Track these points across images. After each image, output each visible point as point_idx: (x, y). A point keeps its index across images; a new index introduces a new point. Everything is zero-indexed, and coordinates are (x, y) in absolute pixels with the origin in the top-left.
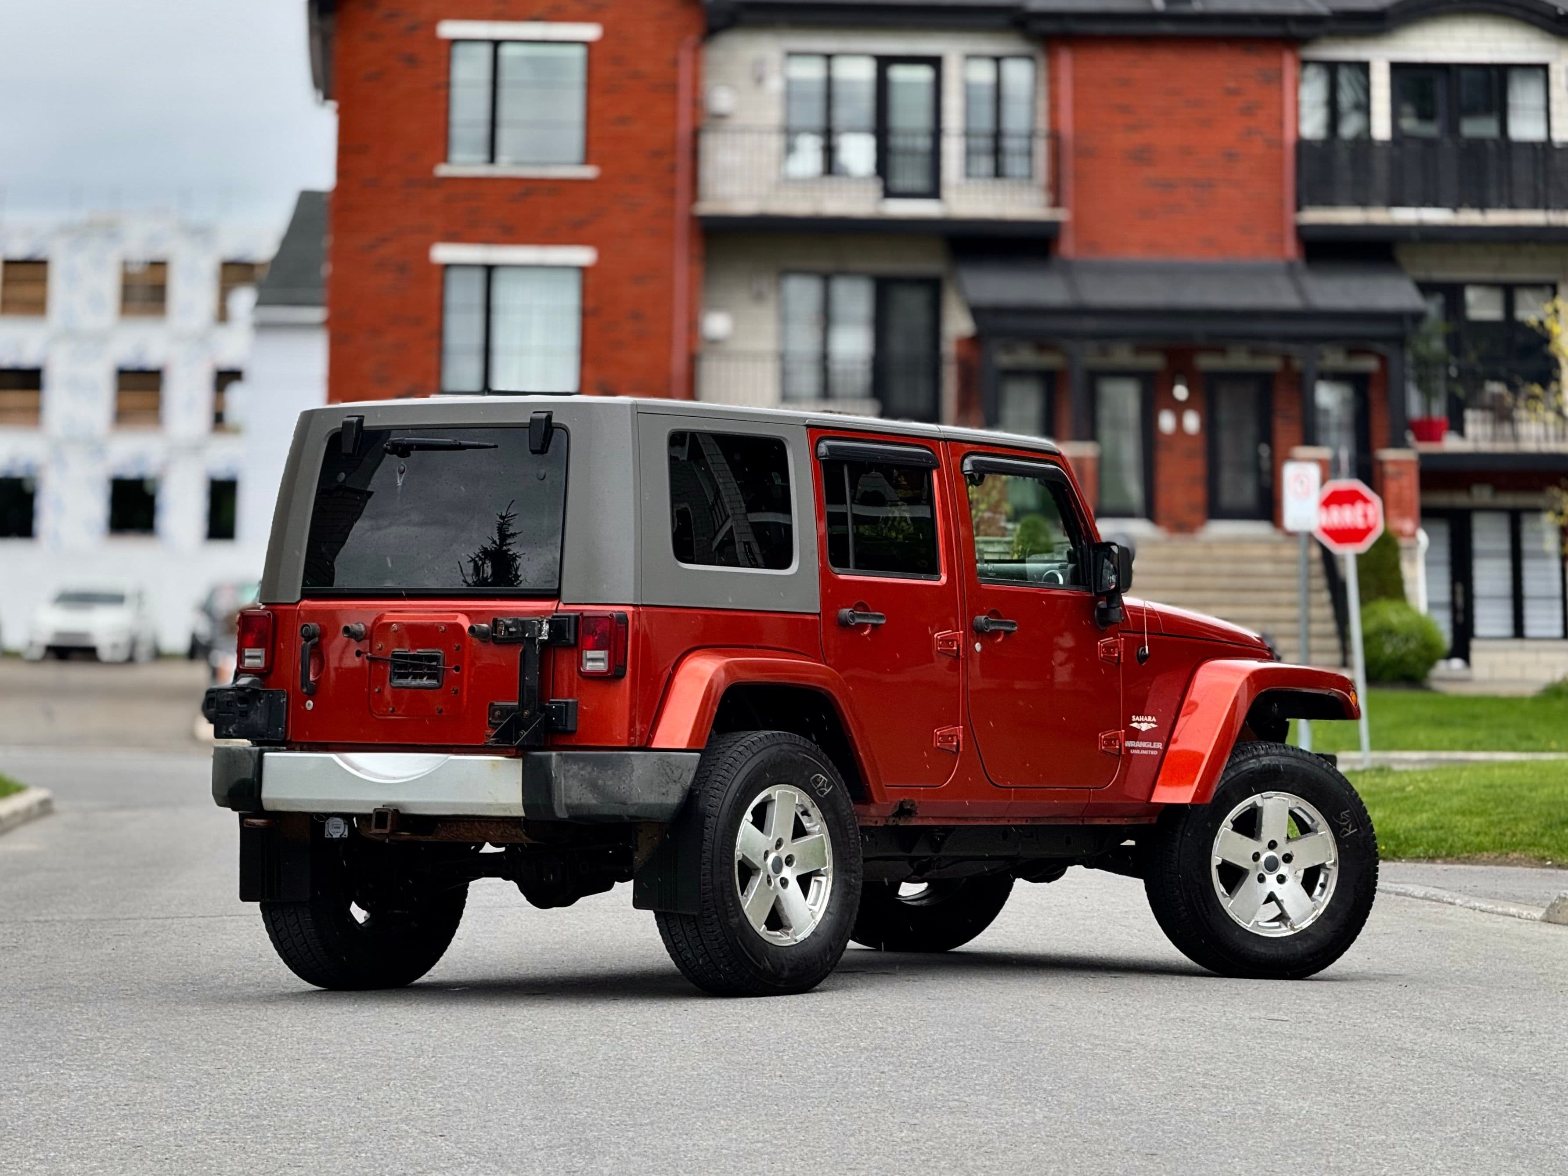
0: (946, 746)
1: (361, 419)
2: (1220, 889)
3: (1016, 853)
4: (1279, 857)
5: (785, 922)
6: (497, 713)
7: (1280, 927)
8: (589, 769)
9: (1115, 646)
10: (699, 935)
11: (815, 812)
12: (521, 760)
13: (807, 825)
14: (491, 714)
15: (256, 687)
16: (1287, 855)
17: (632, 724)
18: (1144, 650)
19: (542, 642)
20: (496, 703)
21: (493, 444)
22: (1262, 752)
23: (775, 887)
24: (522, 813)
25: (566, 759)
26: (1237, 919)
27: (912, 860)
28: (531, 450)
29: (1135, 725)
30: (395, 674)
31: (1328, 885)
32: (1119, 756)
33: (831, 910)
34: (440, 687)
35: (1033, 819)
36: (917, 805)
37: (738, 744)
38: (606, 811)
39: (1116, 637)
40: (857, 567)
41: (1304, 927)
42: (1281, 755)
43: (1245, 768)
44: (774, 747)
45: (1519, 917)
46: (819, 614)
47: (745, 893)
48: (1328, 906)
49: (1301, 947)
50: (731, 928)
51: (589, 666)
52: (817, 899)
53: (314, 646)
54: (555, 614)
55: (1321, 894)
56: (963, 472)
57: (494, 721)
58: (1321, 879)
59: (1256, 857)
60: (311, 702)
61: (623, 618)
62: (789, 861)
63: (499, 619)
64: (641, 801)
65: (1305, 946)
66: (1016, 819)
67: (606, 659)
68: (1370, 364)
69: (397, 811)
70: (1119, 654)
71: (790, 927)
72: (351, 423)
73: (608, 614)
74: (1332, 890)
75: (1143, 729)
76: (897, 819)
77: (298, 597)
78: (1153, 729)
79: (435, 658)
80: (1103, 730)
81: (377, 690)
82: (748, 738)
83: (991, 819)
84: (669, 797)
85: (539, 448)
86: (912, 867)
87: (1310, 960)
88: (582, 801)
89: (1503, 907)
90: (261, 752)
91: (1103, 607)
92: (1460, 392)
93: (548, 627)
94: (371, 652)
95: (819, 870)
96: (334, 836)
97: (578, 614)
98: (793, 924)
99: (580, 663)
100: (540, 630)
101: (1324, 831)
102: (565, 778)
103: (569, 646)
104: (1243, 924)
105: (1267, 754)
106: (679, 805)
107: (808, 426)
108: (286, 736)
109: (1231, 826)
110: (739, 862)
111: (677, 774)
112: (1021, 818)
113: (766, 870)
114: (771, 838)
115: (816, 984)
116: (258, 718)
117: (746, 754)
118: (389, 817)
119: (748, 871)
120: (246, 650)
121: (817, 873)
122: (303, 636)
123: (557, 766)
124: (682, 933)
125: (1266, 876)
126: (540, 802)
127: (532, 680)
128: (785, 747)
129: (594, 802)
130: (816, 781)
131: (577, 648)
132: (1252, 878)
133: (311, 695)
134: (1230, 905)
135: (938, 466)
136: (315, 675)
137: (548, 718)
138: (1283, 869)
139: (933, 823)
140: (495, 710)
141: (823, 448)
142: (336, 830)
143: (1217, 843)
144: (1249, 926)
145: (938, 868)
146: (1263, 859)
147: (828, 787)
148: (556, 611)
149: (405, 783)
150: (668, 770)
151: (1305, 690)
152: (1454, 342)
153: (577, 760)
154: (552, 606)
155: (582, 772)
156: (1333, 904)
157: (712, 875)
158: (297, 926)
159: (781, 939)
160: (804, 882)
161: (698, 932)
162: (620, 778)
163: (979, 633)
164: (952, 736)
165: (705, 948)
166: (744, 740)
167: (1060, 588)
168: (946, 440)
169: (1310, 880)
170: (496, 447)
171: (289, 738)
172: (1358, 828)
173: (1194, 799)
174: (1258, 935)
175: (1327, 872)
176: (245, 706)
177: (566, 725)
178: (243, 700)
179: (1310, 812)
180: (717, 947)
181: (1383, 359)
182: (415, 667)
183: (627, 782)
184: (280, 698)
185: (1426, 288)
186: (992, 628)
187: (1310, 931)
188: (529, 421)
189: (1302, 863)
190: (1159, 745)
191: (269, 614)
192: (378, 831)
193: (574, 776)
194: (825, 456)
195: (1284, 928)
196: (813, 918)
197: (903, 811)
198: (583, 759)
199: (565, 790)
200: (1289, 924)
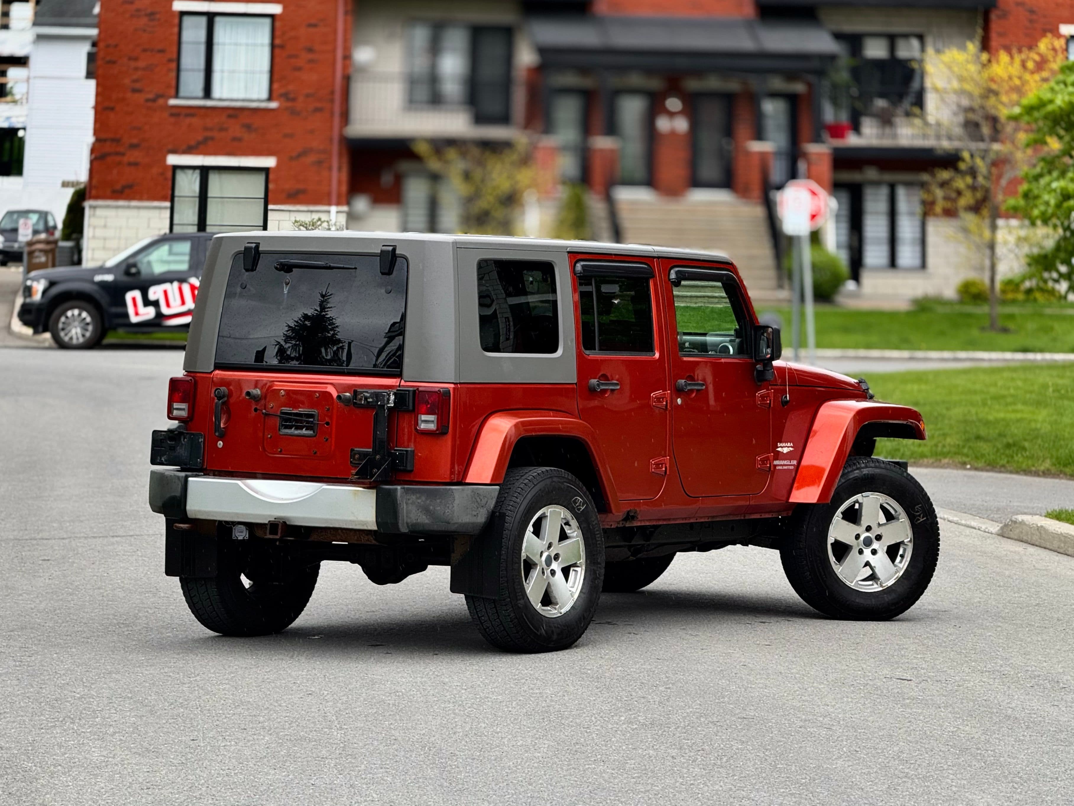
0: (658, 471)
1: (258, 245)
2: (832, 559)
3: (699, 539)
4: (873, 537)
5: (553, 600)
6: (357, 456)
7: (872, 585)
8: (423, 498)
9: (768, 395)
10: (497, 612)
11: (574, 523)
12: (375, 491)
13: (568, 531)
14: (353, 456)
15: (182, 430)
16: (878, 535)
17: (452, 467)
18: (786, 397)
19: (389, 408)
20: (356, 449)
21: (353, 267)
22: (863, 465)
23: (547, 576)
24: (375, 528)
25: (407, 491)
26: (844, 580)
27: (629, 547)
28: (381, 272)
29: (779, 449)
30: (283, 425)
31: (906, 556)
32: (769, 471)
33: (584, 591)
34: (315, 436)
35: (713, 517)
36: (638, 512)
37: (523, 478)
38: (435, 528)
39: (768, 389)
40: (600, 350)
41: (889, 585)
42: (876, 467)
43: (851, 477)
44: (547, 480)
45: (979, 529)
46: (576, 384)
47: (528, 581)
48: (905, 570)
49: (887, 598)
50: (518, 607)
51: (423, 426)
52: (574, 583)
53: (223, 403)
54: (399, 388)
55: (901, 562)
56: (669, 280)
57: (354, 462)
58: (901, 552)
59: (858, 537)
60: (221, 442)
61: (447, 392)
62: (557, 557)
63: (359, 390)
64: (460, 521)
65: (890, 598)
66: (701, 518)
67: (436, 422)
68: (799, 88)
69: (285, 522)
70: (770, 401)
71: (557, 604)
72: (251, 248)
73: (437, 389)
74: (909, 559)
75: (785, 452)
76: (624, 522)
77: (212, 368)
78: (791, 451)
79: (312, 416)
80: (759, 455)
81: (269, 436)
82: (530, 473)
83: (686, 519)
84: (479, 518)
85: (387, 271)
86: (630, 551)
87: (893, 608)
88: (419, 521)
89: (966, 520)
90: (187, 477)
91: (760, 369)
92: (858, 105)
93: (393, 397)
94: (265, 409)
95: (576, 563)
96: (239, 538)
97: (415, 389)
98: (559, 602)
99: (417, 424)
100: (389, 400)
101: (904, 519)
102: (407, 504)
103: (408, 411)
104: (848, 583)
105: (866, 467)
106: (485, 522)
107: (569, 252)
108: (203, 465)
109: (841, 516)
110: (524, 560)
111: (484, 501)
112: (704, 517)
113: (541, 565)
114: (545, 543)
115: (574, 643)
116: (182, 452)
117: (529, 485)
118: (280, 527)
119: (529, 565)
120: (175, 404)
121: (575, 565)
122: (216, 396)
123: (401, 496)
124: (484, 610)
125: (864, 549)
126: (389, 521)
127: (382, 433)
128: (555, 479)
129: (427, 521)
130: (575, 502)
131: (415, 412)
132: (855, 552)
133: (221, 438)
134: (840, 570)
135: (653, 276)
136: (225, 424)
137: (393, 461)
138: (875, 545)
139: (648, 524)
140: (355, 454)
141: (579, 267)
142: (241, 534)
143: (831, 528)
144: (852, 584)
145: (647, 551)
146: (862, 538)
147: (583, 506)
148: (399, 386)
149: (291, 503)
150: (479, 500)
151: (891, 422)
152: (856, 72)
153: (414, 492)
154: (396, 382)
155: (419, 501)
156: (909, 569)
157: (507, 572)
158: (206, 593)
159: (551, 612)
160: (566, 571)
161: (496, 610)
162: (445, 505)
163: (679, 392)
164: (662, 464)
165: (501, 621)
166: (527, 475)
167: (730, 357)
168: (658, 258)
169: (892, 552)
170: (355, 268)
171: (205, 467)
172: (927, 517)
173: (819, 500)
174: (858, 591)
175: (905, 547)
176: (173, 443)
177: (406, 466)
178: (171, 439)
179: (894, 506)
180: (509, 620)
181: (810, 85)
182: (297, 421)
183: (450, 508)
184: (199, 438)
185: (838, 36)
186: (689, 388)
187: (894, 588)
188: (379, 252)
189: (888, 540)
190: (795, 462)
191: (191, 380)
192: (271, 537)
193: (413, 503)
194: (581, 273)
195: (875, 586)
196: (572, 597)
197: (629, 517)
198: (419, 491)
199: (407, 513)
200: (879, 583)
